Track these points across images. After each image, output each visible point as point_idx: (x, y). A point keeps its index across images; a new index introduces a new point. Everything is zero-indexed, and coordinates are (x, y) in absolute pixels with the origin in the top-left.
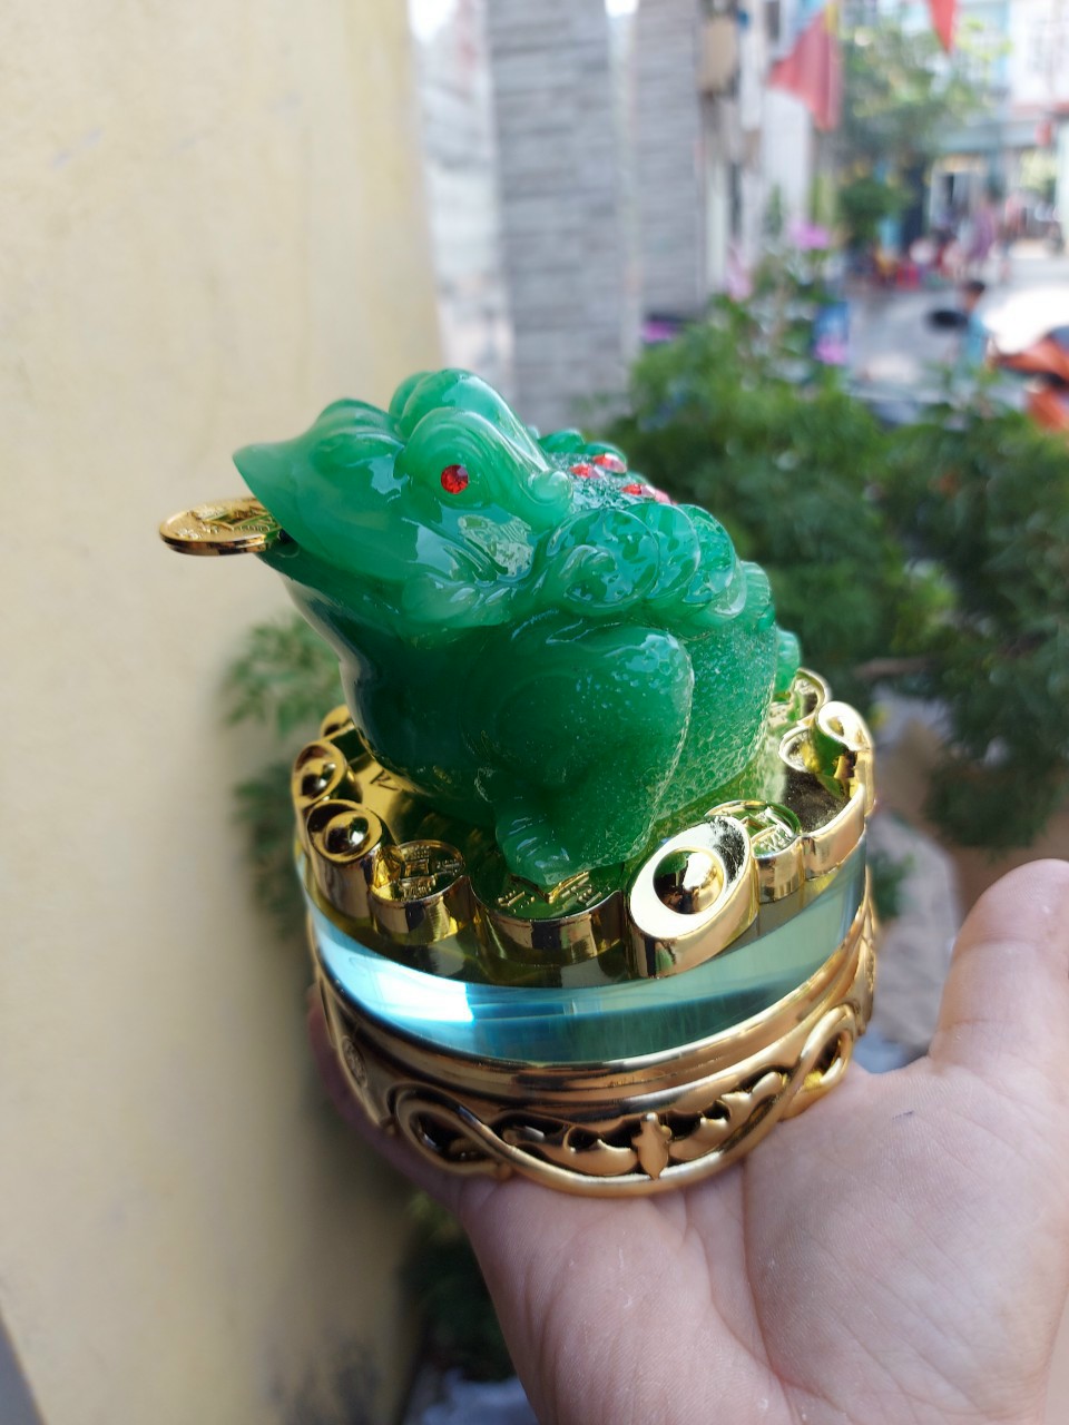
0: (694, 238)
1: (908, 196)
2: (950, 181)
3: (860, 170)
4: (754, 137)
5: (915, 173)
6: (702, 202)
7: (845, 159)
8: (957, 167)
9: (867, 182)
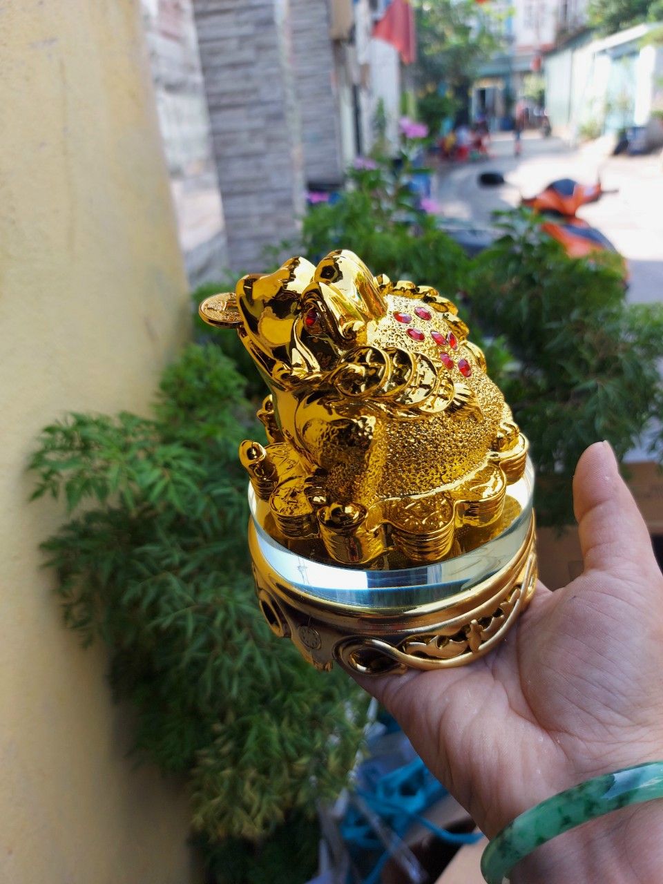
0: (333, 133)
1: (459, 103)
2: (482, 93)
3: (430, 89)
4: (365, 69)
5: (462, 90)
6: (337, 110)
7: (420, 82)
8: (486, 85)
9: (435, 95)
